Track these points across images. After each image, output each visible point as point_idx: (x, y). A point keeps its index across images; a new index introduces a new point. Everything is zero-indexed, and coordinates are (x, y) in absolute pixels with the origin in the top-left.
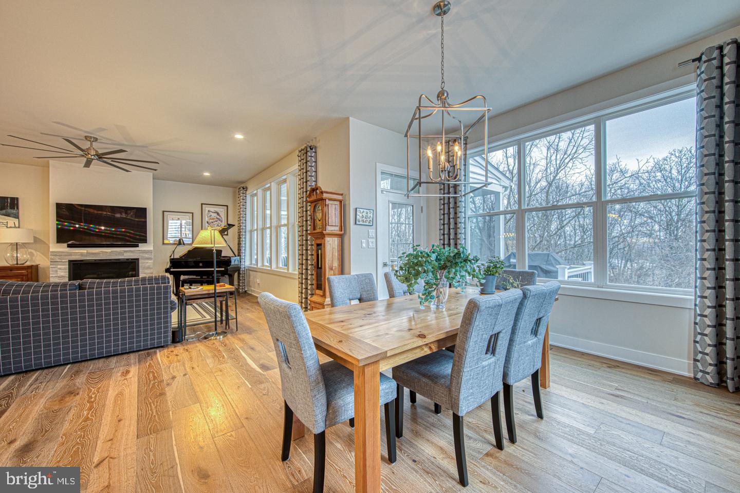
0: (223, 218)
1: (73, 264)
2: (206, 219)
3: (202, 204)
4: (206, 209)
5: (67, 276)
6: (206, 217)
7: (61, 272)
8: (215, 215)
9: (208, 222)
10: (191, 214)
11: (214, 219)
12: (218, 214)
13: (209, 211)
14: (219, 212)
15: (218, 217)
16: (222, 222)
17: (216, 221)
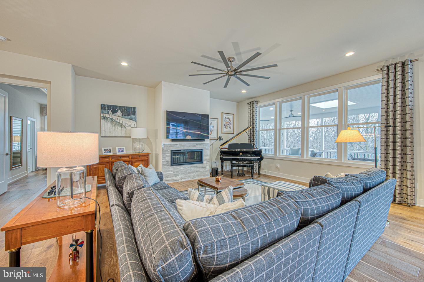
0: (232, 122)
1: (173, 152)
2: (224, 123)
3: (222, 113)
4: (224, 116)
5: (170, 161)
6: (224, 121)
7: (167, 158)
8: (228, 120)
9: (225, 125)
10: (217, 120)
11: (227, 123)
12: (230, 120)
13: (225, 118)
14: (230, 118)
15: (230, 122)
16: (231, 125)
17: (229, 124)
